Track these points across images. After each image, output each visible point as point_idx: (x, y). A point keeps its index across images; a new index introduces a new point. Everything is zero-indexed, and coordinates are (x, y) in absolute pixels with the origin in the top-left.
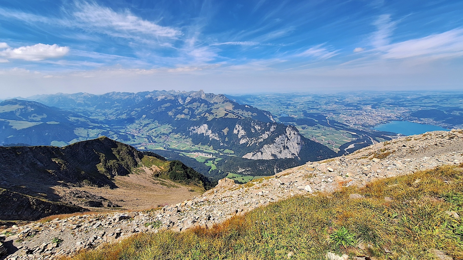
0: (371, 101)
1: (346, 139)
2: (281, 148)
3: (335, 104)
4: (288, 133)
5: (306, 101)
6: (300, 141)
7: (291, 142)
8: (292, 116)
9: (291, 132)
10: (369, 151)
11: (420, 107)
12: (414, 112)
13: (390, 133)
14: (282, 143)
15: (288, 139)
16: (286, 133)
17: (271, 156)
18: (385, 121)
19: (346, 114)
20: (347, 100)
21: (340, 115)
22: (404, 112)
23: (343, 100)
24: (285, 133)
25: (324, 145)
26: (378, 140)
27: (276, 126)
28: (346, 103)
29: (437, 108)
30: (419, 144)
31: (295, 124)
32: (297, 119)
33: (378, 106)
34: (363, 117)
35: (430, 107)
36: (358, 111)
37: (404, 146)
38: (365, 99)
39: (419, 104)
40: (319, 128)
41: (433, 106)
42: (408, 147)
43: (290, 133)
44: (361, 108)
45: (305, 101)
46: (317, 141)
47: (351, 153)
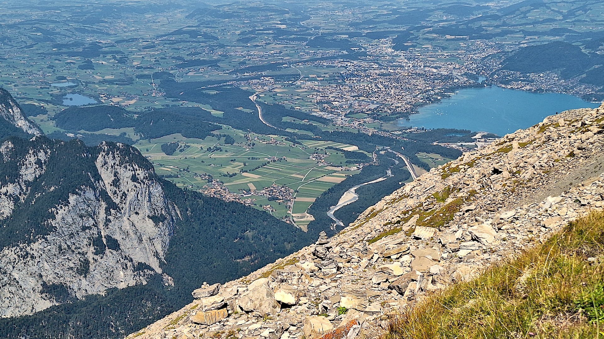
0: (391, 22)
1: (329, 173)
2: (85, 250)
3: (275, 38)
4: (107, 177)
5: (163, 30)
6: (160, 204)
7: (125, 218)
8: (116, 100)
9: (121, 170)
10: (401, 206)
11: (523, 36)
12: (510, 55)
13: (456, 132)
14: (84, 229)
15: (111, 206)
16: (98, 177)
17: (44, 295)
18: (436, 91)
19: (318, 79)
20: (314, 20)
21: (298, 83)
22: (484, 55)
23: (301, 23)
24: (93, 180)
25: (257, 207)
26: (425, 161)
27: (46, 153)
28: (311, 35)
29: (564, 37)
30: (531, 160)
31: (131, 133)
32: (139, 110)
33: (411, 40)
34: (373, 85)
35: (548, 35)
36: (355, 62)
37: (496, 171)
38: (371, 16)
39: (522, 28)
40: (229, 140)
41: (555, 32)
42: (506, 174)
43: (113, 178)
44: (363, 50)
45: (160, 33)
46: (229, 197)
47: (351, 224)
